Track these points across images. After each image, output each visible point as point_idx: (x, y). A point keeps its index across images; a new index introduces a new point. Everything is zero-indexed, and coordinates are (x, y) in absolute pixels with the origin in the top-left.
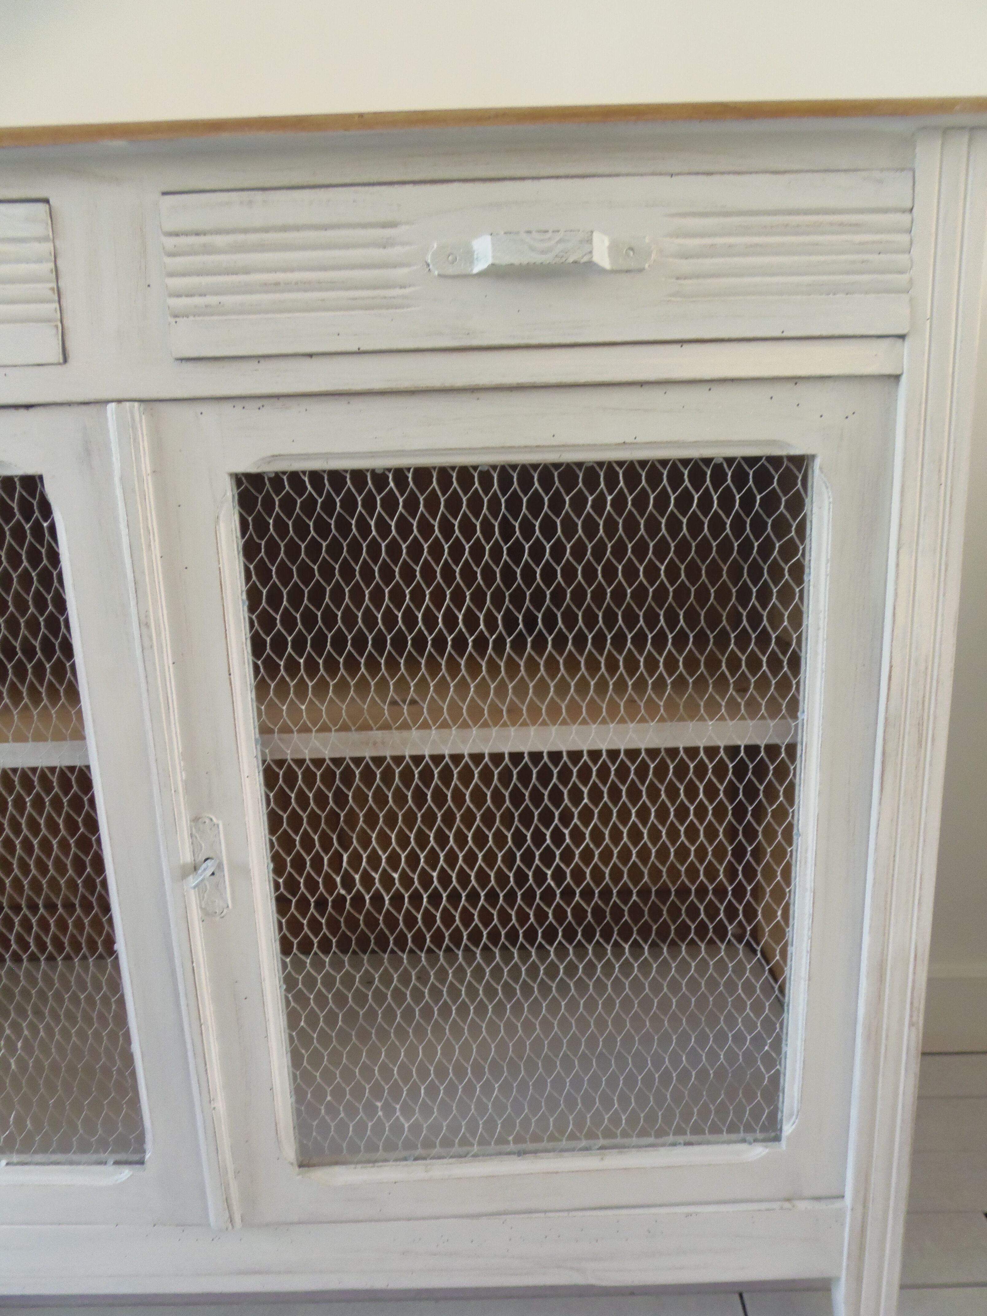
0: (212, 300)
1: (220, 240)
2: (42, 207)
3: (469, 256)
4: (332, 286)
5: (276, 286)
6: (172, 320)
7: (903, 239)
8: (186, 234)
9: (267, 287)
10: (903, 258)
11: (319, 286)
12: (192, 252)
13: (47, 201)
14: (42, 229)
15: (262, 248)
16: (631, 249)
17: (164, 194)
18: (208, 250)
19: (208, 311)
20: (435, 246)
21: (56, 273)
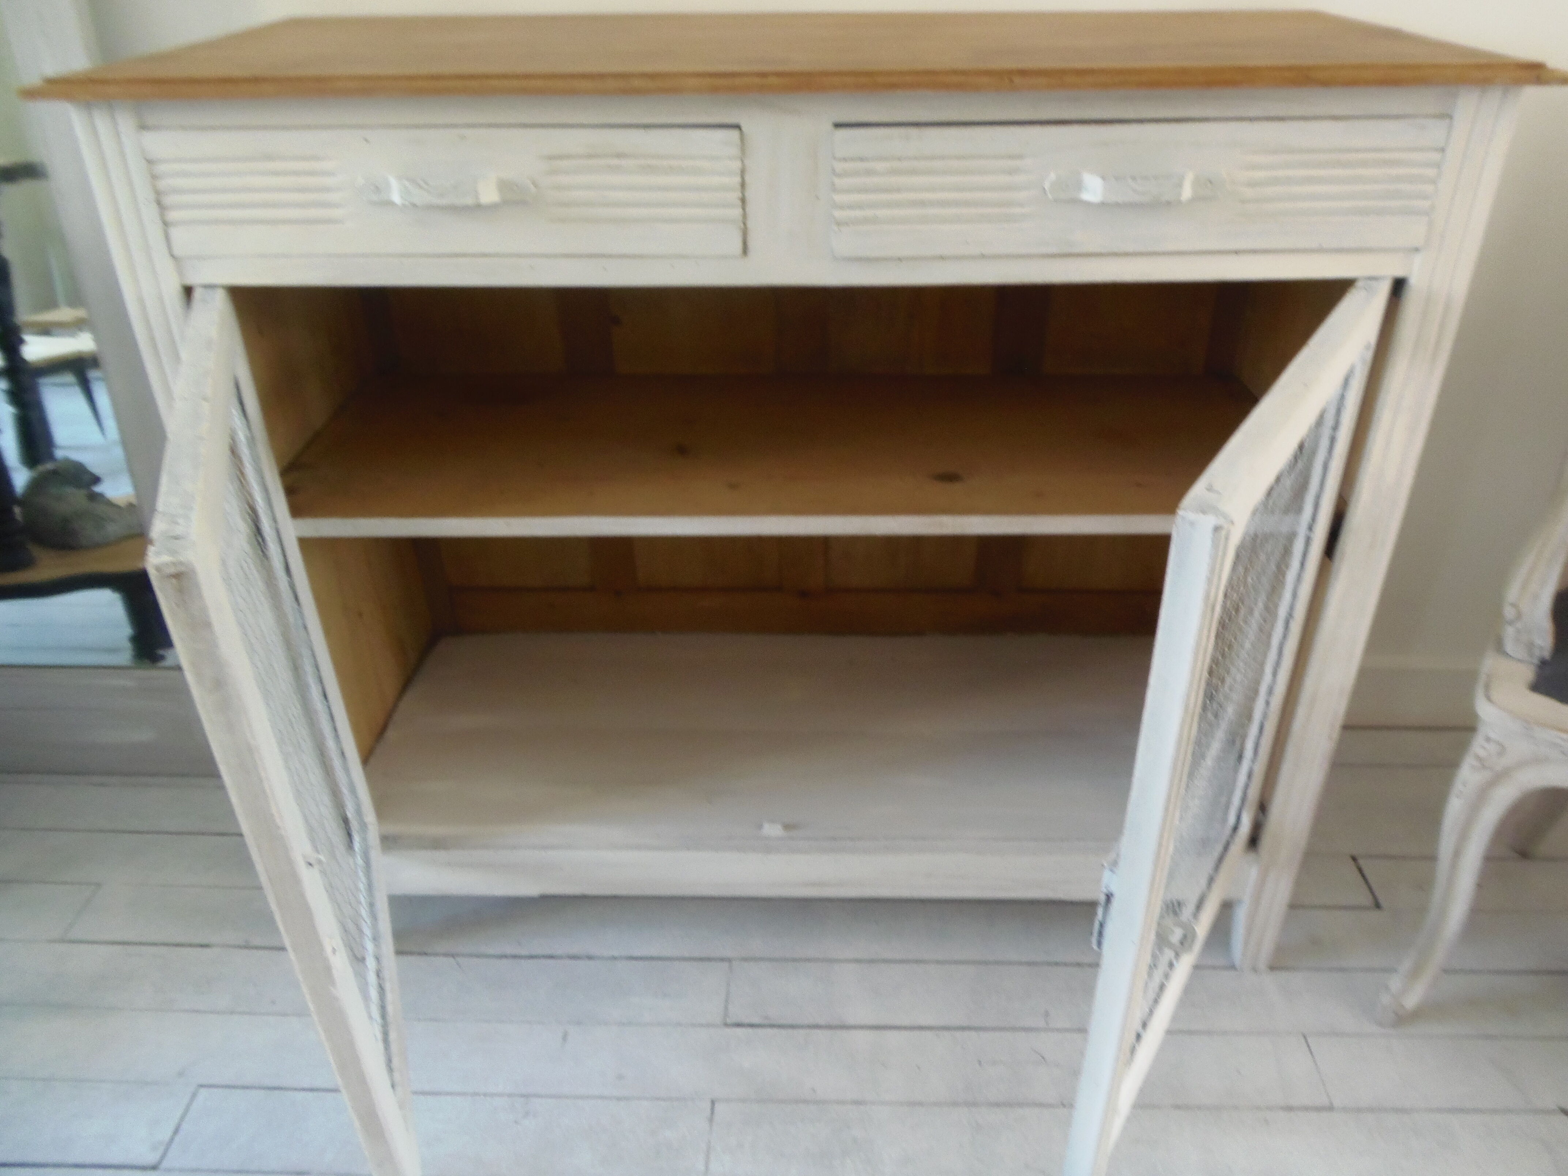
0: (869, 213)
1: (880, 166)
2: (734, 134)
3: (1079, 185)
4: (967, 204)
5: (922, 204)
6: (836, 228)
7: (1431, 172)
8: (852, 159)
9: (914, 204)
10: (1429, 188)
11: (957, 203)
12: (856, 173)
13: (737, 127)
14: (735, 151)
15: (914, 172)
16: (1211, 182)
17: (838, 125)
18: (869, 173)
19: (866, 221)
20: (1053, 176)
21: (743, 185)
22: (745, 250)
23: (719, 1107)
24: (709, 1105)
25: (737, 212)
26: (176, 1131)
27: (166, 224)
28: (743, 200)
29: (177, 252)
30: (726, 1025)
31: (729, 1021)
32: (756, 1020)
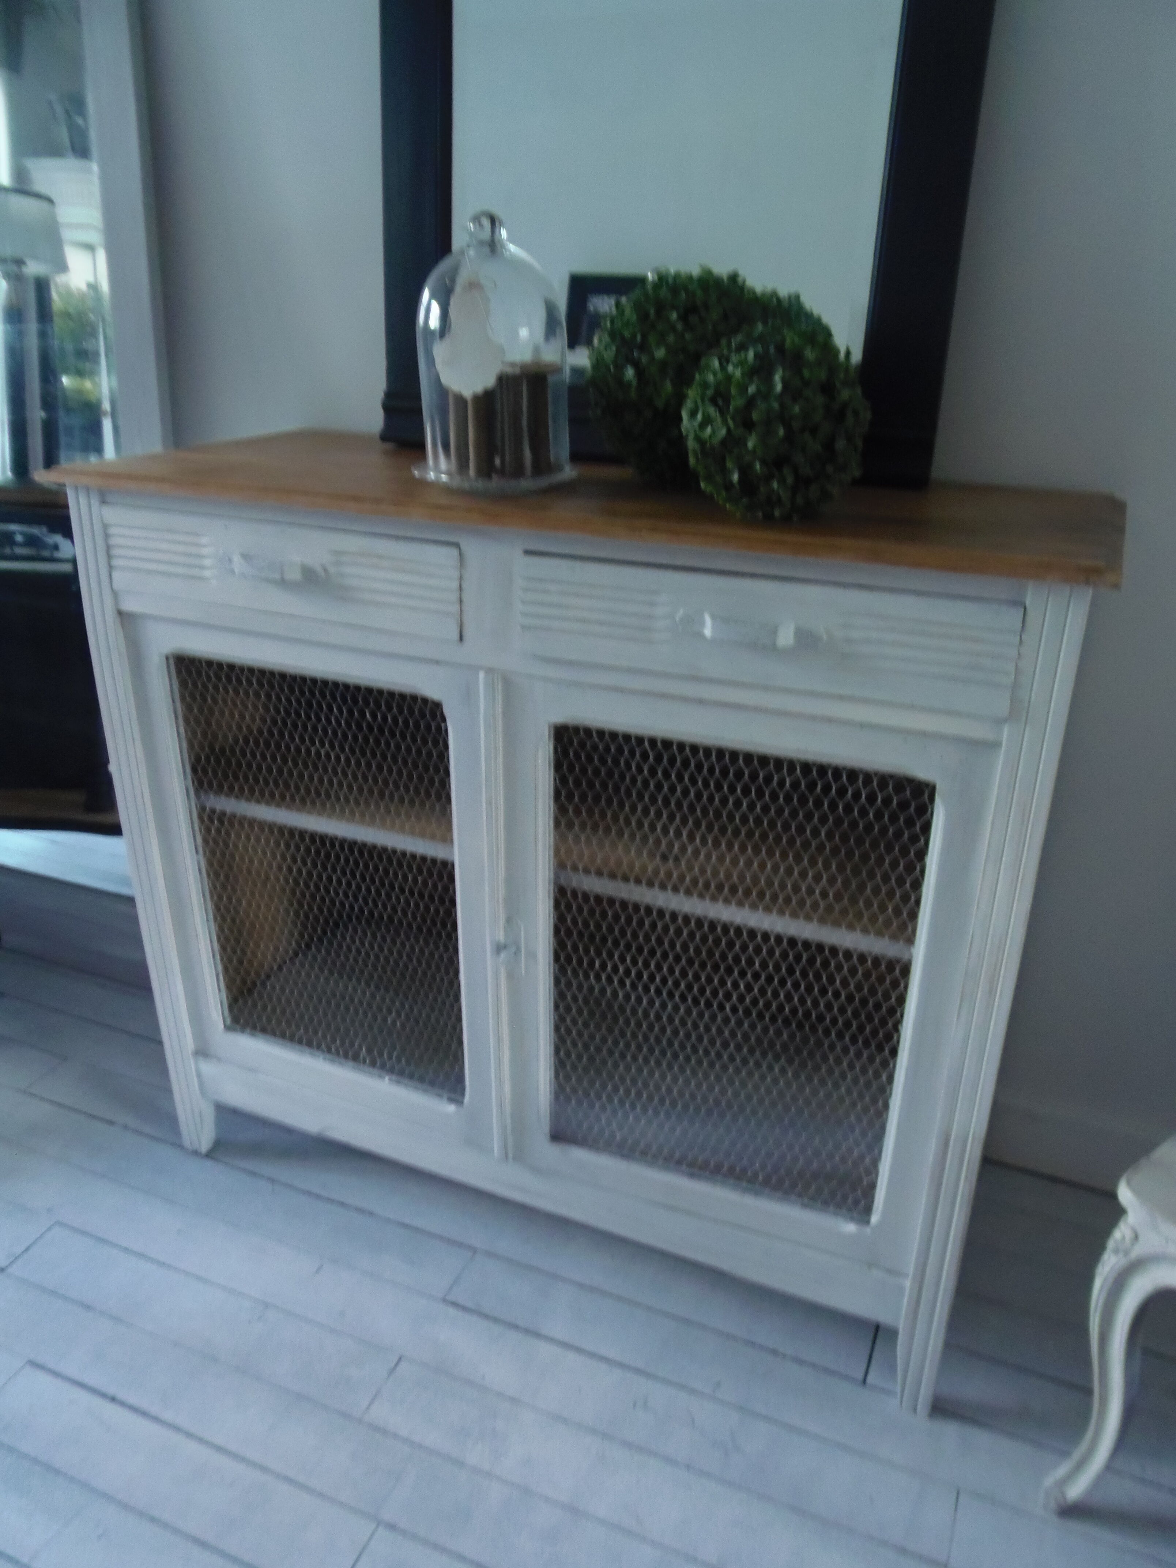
0: (545, 622)
1: (553, 587)
2: (456, 551)
3: (702, 622)
5: (584, 621)
6: (521, 630)
8: (534, 580)
9: (578, 620)
11: (610, 624)
12: (536, 591)
13: (458, 545)
14: (456, 564)
15: (578, 595)
17: (527, 552)
18: (546, 591)
19: (543, 628)
20: (681, 612)
21: (461, 589)
22: (461, 638)
23: (403, 1366)
24: (395, 1360)
25: (456, 608)
26: (27, 1250)
27: (111, 568)
28: (461, 601)
29: (115, 586)
30: (444, 1300)
31: (449, 1298)
32: (469, 1304)
